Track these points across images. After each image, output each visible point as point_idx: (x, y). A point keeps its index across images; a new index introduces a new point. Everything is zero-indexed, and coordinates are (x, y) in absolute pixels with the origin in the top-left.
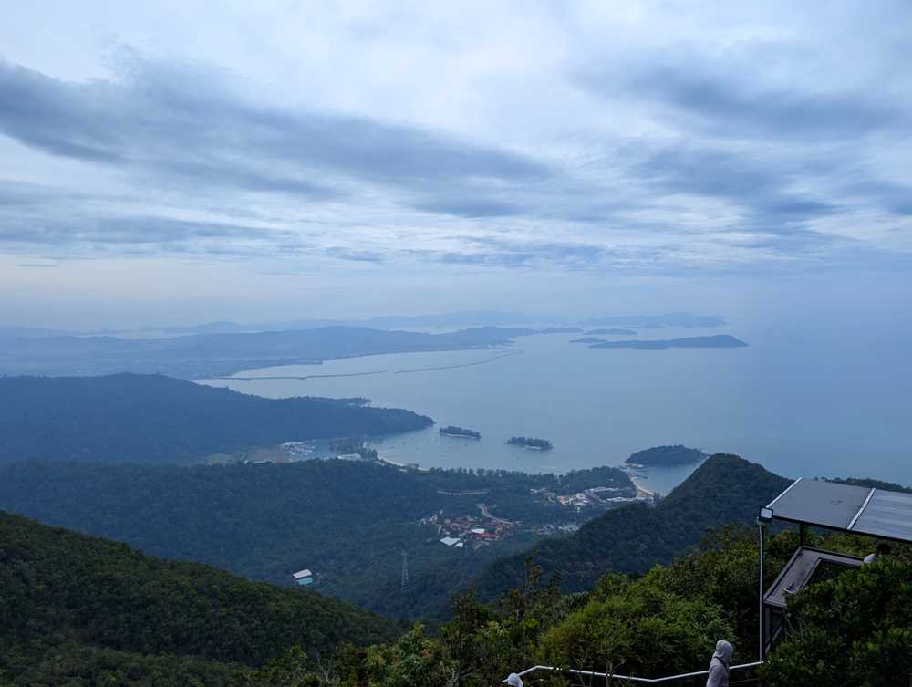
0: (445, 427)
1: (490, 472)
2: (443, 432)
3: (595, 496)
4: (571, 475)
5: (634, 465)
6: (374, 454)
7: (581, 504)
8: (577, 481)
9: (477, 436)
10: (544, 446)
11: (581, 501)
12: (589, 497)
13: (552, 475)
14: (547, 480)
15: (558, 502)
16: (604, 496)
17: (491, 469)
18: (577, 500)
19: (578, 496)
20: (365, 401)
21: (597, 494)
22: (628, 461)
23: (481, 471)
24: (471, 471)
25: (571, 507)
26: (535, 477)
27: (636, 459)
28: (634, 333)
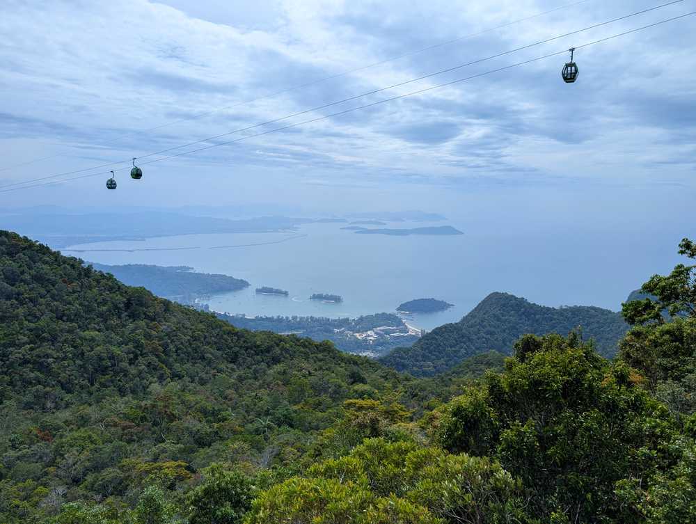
0: (260, 287)
1: (301, 318)
2: (259, 291)
3: (382, 333)
4: (361, 319)
5: (403, 312)
6: (207, 307)
7: (372, 338)
8: (366, 323)
9: (286, 294)
10: (337, 300)
11: (371, 336)
12: (376, 333)
13: (348, 319)
14: (345, 322)
15: (356, 337)
16: (387, 332)
17: (303, 316)
18: (369, 336)
19: (369, 333)
20: (189, 268)
21: (383, 331)
22: (398, 309)
23: (294, 318)
24: (287, 318)
25: (365, 340)
26: (335, 321)
27: (402, 308)
28: (385, 224)
